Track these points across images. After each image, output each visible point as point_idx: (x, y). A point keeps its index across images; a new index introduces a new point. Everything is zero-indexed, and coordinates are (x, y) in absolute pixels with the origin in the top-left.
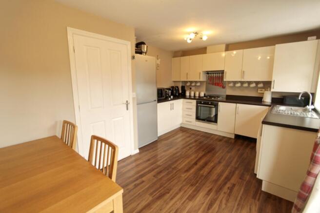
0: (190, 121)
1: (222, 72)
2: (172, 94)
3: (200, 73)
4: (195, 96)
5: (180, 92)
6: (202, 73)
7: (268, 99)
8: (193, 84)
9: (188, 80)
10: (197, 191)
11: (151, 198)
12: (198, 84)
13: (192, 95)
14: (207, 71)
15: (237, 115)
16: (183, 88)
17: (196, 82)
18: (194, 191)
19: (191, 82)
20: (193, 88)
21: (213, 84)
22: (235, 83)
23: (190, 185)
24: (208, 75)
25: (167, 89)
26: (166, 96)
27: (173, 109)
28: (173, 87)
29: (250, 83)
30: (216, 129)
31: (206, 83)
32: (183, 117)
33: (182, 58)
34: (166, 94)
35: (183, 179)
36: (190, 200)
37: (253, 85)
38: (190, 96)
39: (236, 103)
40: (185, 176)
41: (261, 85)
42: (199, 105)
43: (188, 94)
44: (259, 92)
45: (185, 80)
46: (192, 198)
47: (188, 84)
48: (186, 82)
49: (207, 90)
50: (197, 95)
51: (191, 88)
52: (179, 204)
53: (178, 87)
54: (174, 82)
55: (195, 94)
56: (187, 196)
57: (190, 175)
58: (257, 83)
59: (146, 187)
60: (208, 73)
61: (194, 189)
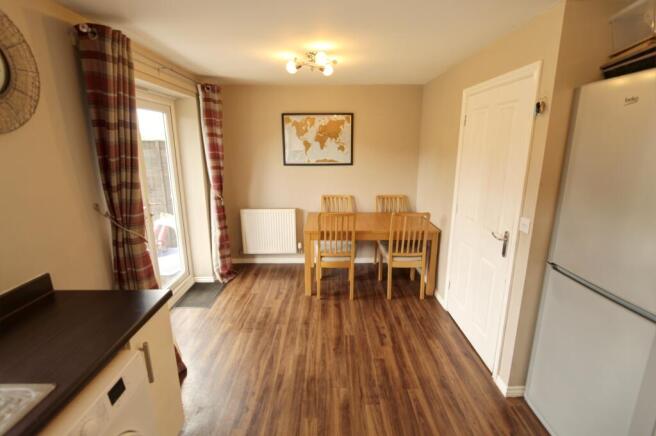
10: (299, 373)
11: (346, 333)
18: (303, 371)
23: (317, 377)
35: (336, 383)
36: (300, 356)
40: (338, 391)
46: (301, 360)
52: (310, 345)
56: (308, 358)
57: (332, 398)
59: (369, 341)
61: (306, 374)
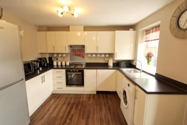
0: (61, 87)
1: (83, 46)
2: (40, 66)
3: (66, 47)
4: (61, 65)
5: (48, 62)
6: (67, 47)
7: (111, 64)
8: (60, 56)
9: (55, 52)
12: (64, 55)
13: (59, 64)
14: (70, 45)
15: (97, 77)
16: (50, 59)
17: (62, 54)
19: (58, 54)
20: (59, 59)
21: (76, 55)
22: (92, 54)
24: (71, 48)
25: (35, 61)
26: (34, 68)
27: (44, 81)
28: (40, 59)
29: (101, 54)
30: (83, 90)
31: (70, 55)
32: (54, 85)
33: (47, 32)
34: (34, 67)
37: (103, 56)
38: (57, 65)
39: (97, 69)
41: (107, 56)
42: (68, 73)
43: (55, 64)
44: (106, 59)
45: (53, 52)
47: (55, 55)
48: (53, 54)
49: (71, 59)
50: (64, 64)
51: (57, 59)
53: (45, 58)
54: (41, 53)
55: (61, 63)
58: (105, 54)
60: (71, 47)
